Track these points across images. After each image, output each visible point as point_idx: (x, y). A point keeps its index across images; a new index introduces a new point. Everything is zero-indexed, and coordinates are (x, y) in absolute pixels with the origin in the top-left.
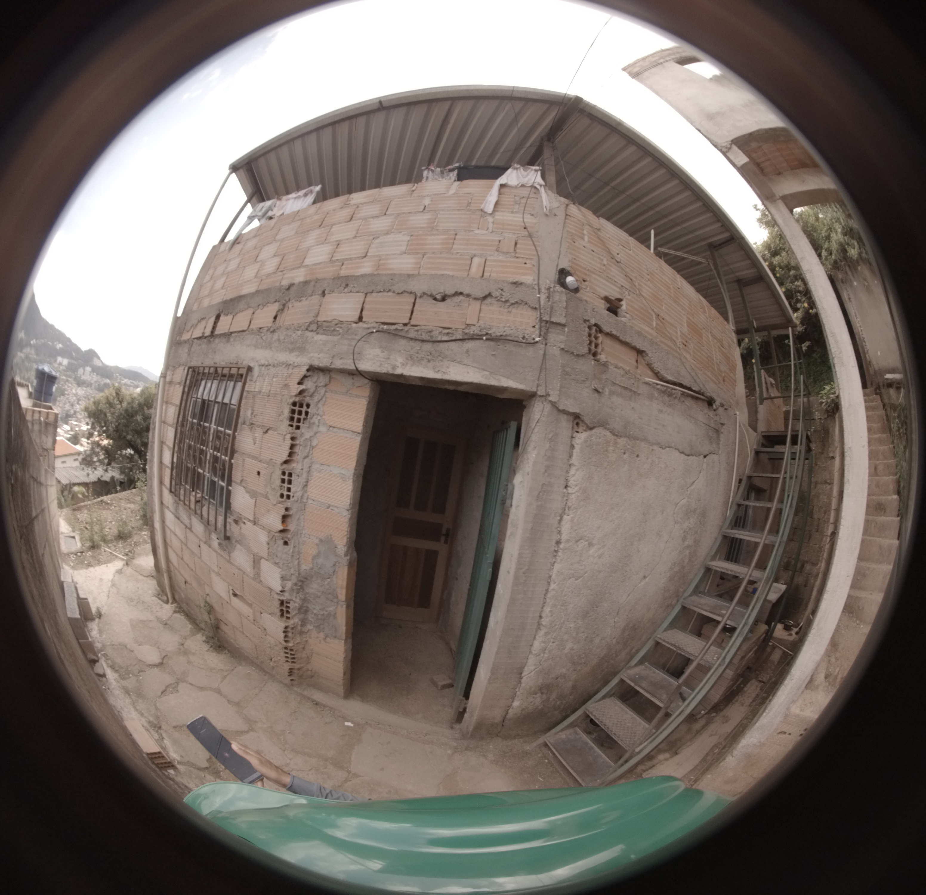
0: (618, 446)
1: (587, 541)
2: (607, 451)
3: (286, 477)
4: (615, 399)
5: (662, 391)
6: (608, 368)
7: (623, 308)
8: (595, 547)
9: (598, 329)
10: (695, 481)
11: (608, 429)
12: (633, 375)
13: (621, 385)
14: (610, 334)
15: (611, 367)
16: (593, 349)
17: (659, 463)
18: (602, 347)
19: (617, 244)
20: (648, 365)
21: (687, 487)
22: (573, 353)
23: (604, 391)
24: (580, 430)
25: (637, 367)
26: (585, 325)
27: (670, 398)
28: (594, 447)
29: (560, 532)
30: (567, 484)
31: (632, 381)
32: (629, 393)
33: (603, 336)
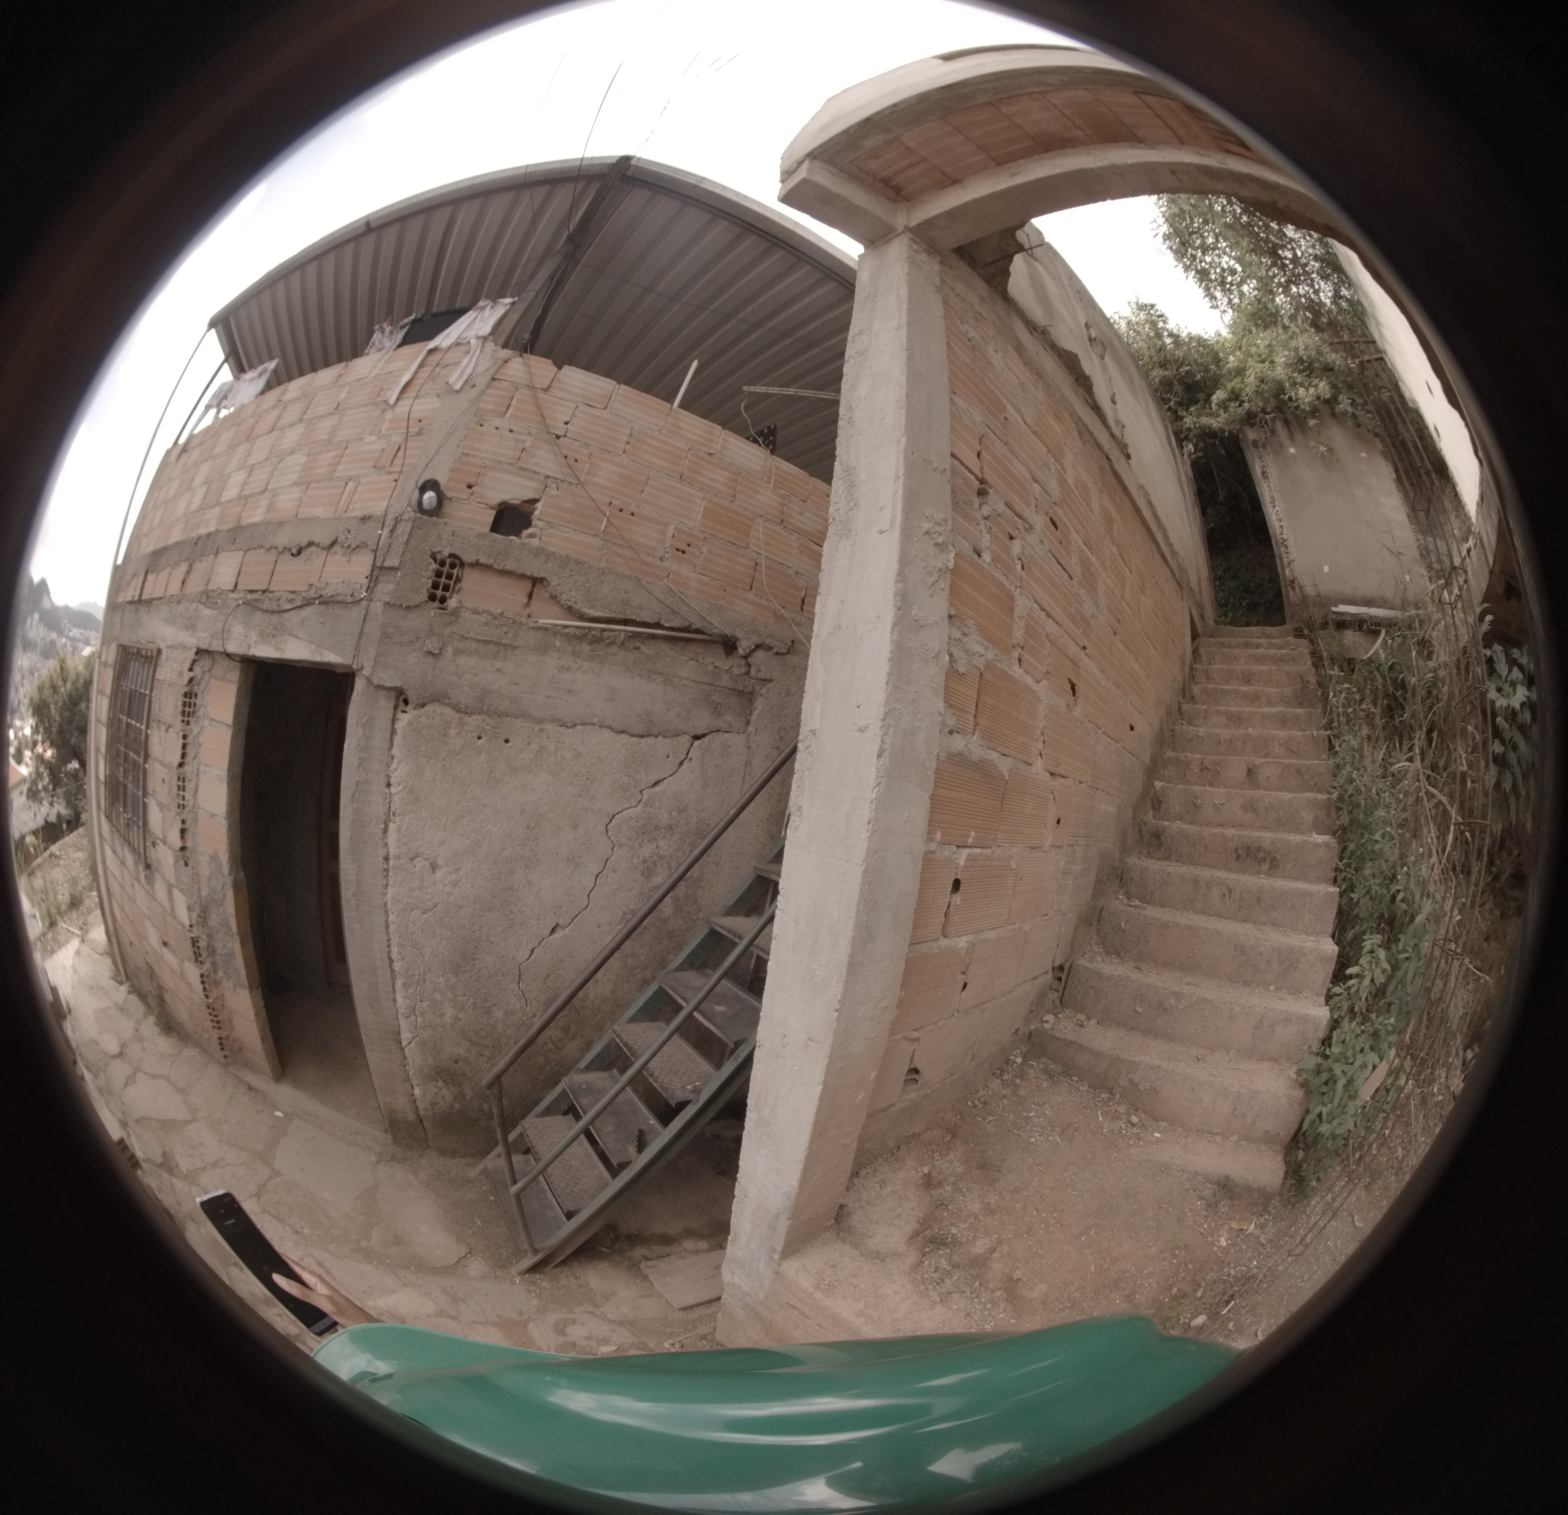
0: (467, 728)
1: (427, 860)
2: (445, 735)
3: (181, 784)
4: (463, 660)
5: (575, 637)
6: (458, 617)
7: (537, 513)
8: (443, 869)
9: (456, 561)
10: (664, 779)
11: (448, 705)
12: (510, 619)
13: (479, 638)
14: (476, 565)
15: (466, 615)
16: (439, 593)
17: (556, 751)
18: (457, 588)
19: (575, 405)
20: (554, 598)
21: (640, 789)
22: (401, 606)
23: (443, 652)
24: (409, 708)
25: (528, 605)
26: (432, 561)
27: (595, 646)
28: (424, 732)
29: (386, 844)
30: (389, 782)
31: (505, 629)
32: (493, 649)
33: (467, 570)
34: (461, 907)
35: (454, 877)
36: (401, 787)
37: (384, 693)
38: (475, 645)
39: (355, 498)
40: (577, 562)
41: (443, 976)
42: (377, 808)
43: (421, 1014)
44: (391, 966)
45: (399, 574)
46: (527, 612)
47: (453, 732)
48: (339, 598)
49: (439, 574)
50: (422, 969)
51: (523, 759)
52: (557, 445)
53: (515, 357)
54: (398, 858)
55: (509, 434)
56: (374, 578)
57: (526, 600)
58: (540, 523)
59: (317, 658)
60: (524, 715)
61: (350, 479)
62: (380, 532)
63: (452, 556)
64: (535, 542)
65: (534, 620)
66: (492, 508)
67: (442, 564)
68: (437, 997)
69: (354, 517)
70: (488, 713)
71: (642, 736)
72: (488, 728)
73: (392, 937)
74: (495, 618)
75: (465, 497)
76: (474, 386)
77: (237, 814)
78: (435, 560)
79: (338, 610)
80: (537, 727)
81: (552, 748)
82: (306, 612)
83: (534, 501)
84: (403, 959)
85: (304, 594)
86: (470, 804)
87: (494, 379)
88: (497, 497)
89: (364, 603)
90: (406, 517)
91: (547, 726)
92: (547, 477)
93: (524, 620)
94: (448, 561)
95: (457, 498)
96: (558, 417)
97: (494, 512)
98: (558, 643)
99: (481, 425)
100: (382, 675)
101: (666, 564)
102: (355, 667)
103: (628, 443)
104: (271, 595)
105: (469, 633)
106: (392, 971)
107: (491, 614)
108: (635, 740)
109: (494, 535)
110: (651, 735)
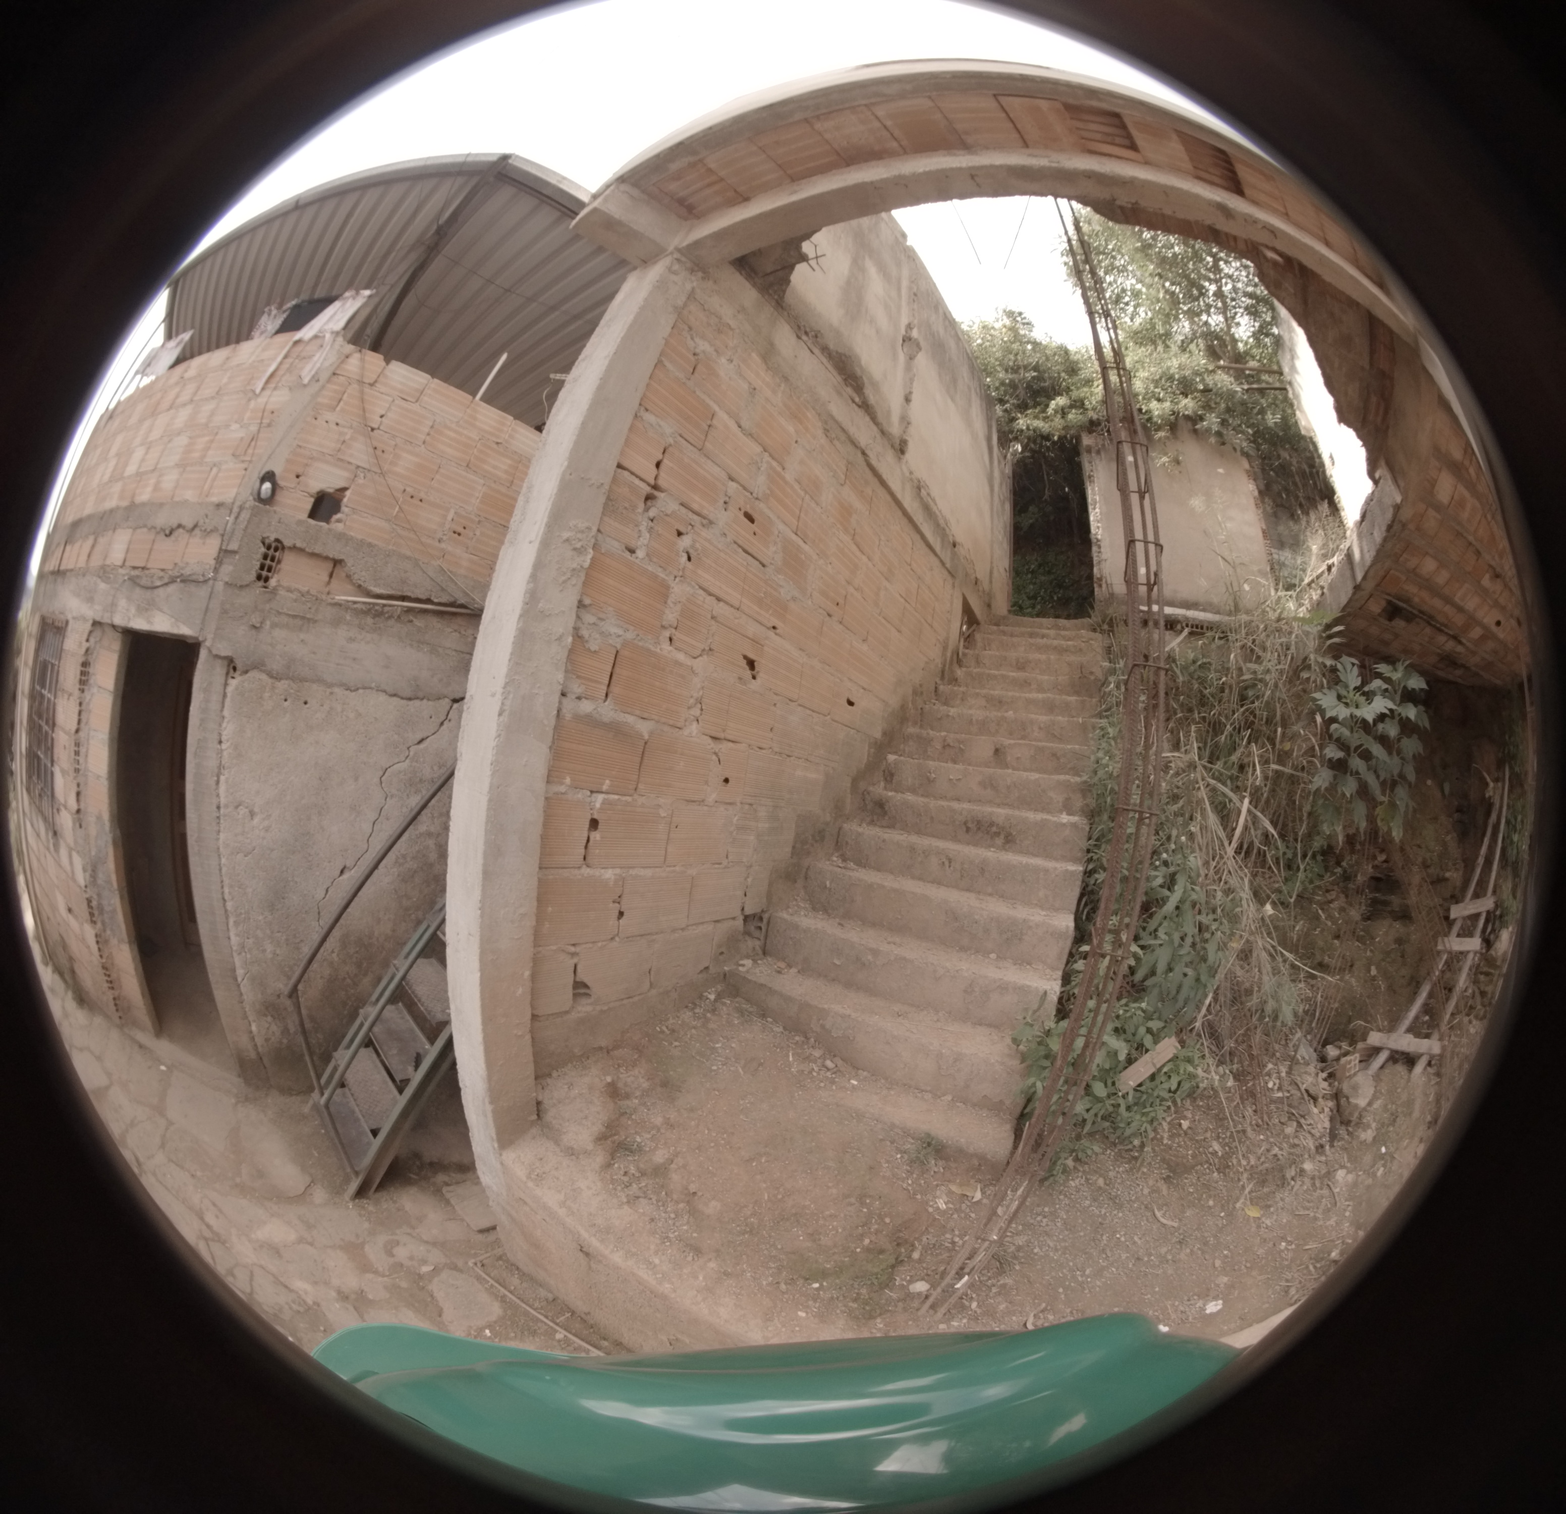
0: (277, 691)
1: (247, 808)
2: (261, 698)
4: (277, 633)
5: (363, 612)
6: (276, 595)
7: (345, 500)
8: (259, 816)
9: (280, 545)
10: (428, 737)
11: (264, 672)
12: (314, 596)
13: (290, 613)
14: (294, 548)
15: (282, 592)
16: (264, 573)
17: (342, 712)
18: (278, 568)
19: (390, 399)
20: (348, 577)
21: (407, 746)
22: (236, 585)
23: (263, 626)
24: (236, 675)
25: (329, 583)
26: (261, 545)
27: (377, 619)
28: (247, 695)
29: (218, 796)
30: (220, 739)
31: (309, 605)
32: (299, 622)
33: (286, 553)
34: (272, 850)
35: (266, 823)
36: (229, 744)
37: (220, 661)
38: (285, 619)
39: (215, 484)
40: (370, 545)
41: (262, 914)
42: (212, 763)
44: (224, 905)
45: (237, 557)
46: (326, 589)
47: (267, 695)
48: (194, 577)
49: (265, 557)
50: (246, 908)
51: (319, 719)
52: (370, 438)
53: (358, 352)
54: (226, 806)
55: (335, 427)
56: (219, 560)
57: (327, 579)
58: (347, 509)
59: (175, 631)
60: (320, 681)
61: (215, 465)
62: (228, 518)
63: (276, 540)
64: (340, 527)
65: (333, 597)
66: (312, 496)
67: (269, 547)
68: (259, 933)
69: (212, 503)
70: (293, 679)
71: (410, 699)
72: (291, 691)
73: (224, 880)
74: (303, 595)
75: (293, 486)
78: (264, 544)
79: (192, 587)
80: (329, 690)
81: (339, 709)
82: (171, 588)
83: (344, 489)
84: (233, 899)
85: (171, 573)
86: (278, 758)
88: (319, 486)
89: (211, 582)
90: (247, 505)
91: (336, 690)
92: (358, 467)
93: (324, 597)
94: (274, 545)
95: (288, 487)
96: (377, 410)
97: (312, 500)
98: (348, 618)
99: (315, 419)
100: (219, 646)
101: (443, 545)
102: (200, 638)
103: (428, 434)
104: (148, 572)
105: (283, 609)
106: (226, 911)
107: (300, 592)
108: (404, 702)
109: (311, 521)
110: (417, 698)
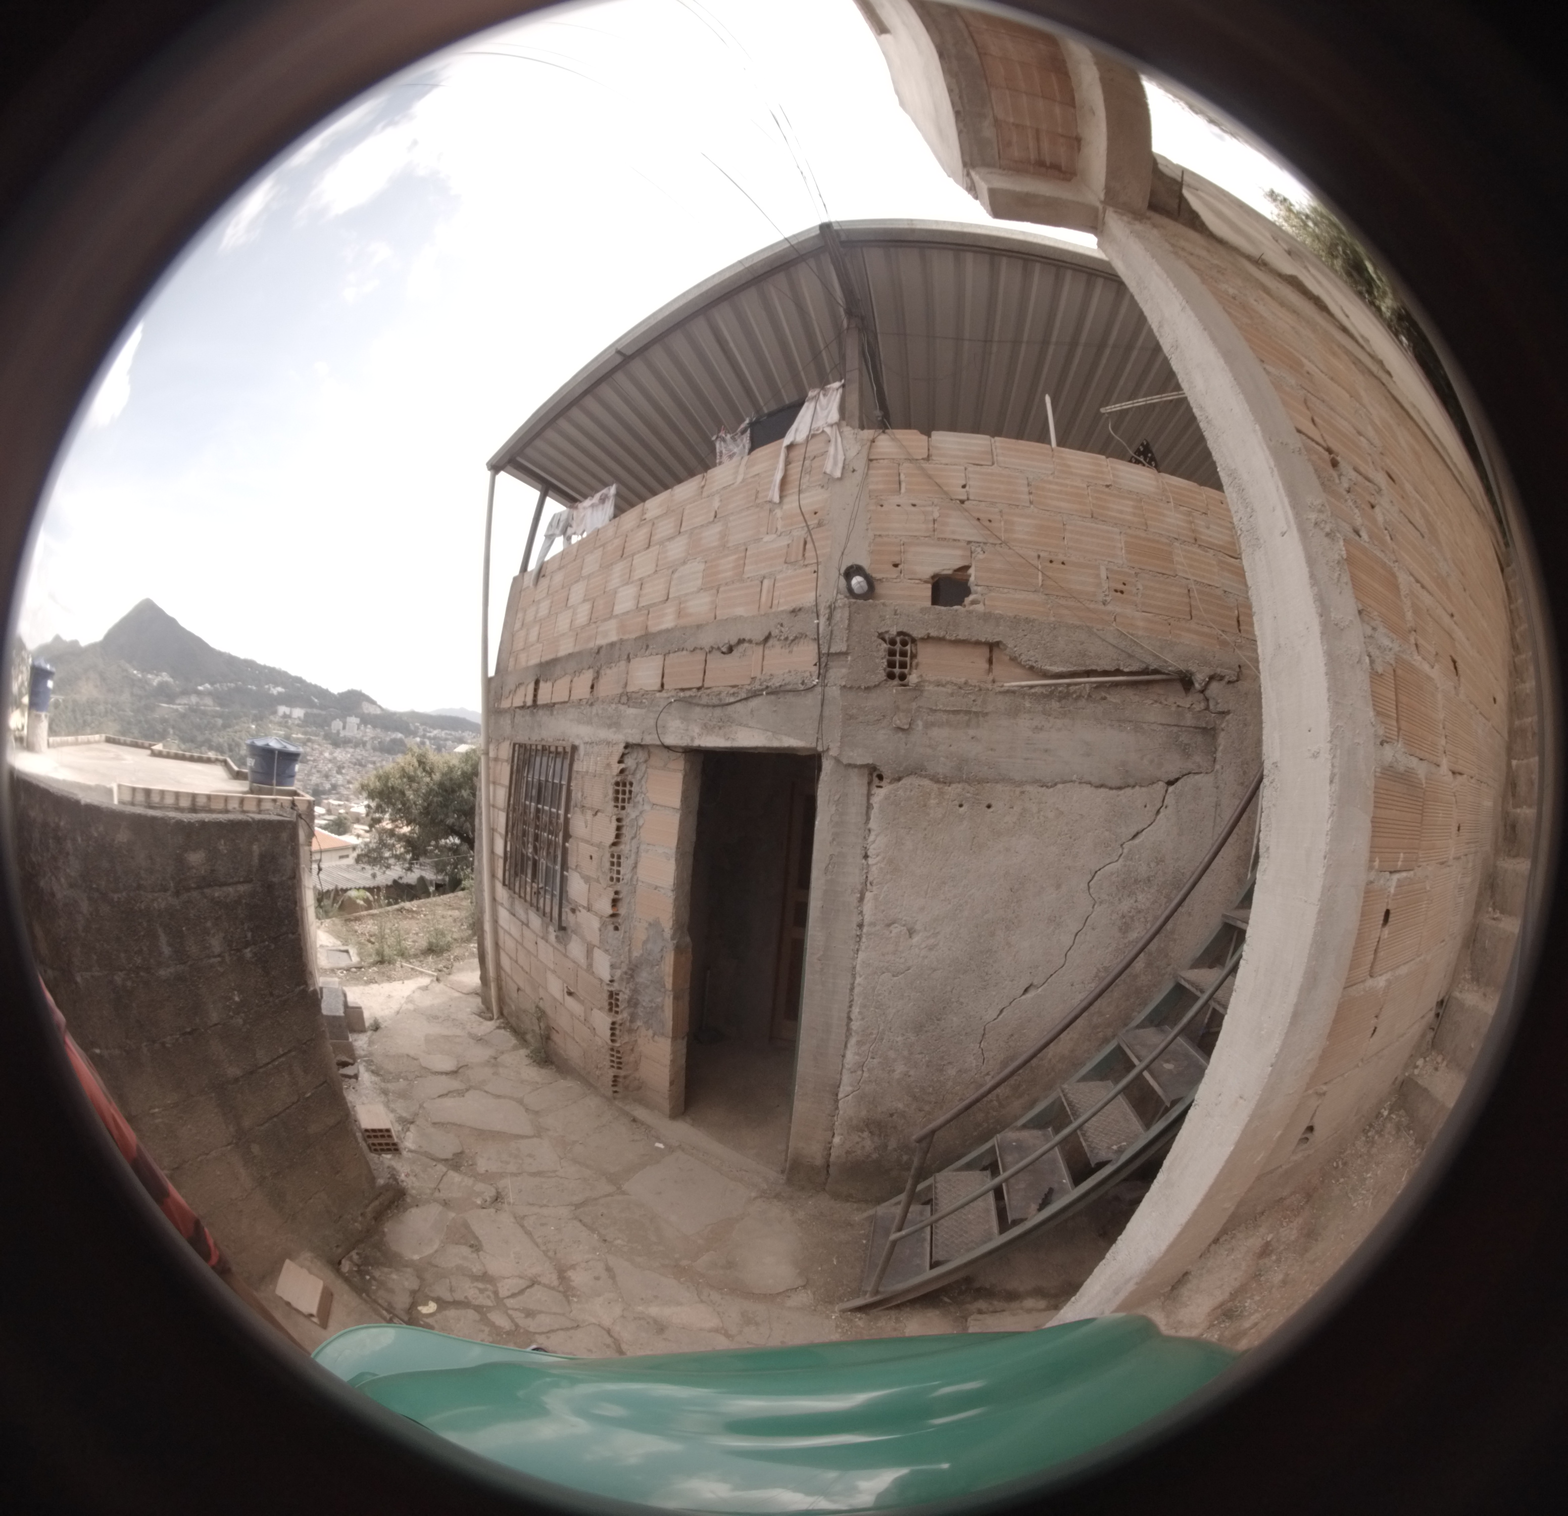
0: (947, 797)
1: (904, 925)
2: (925, 806)
3: (615, 860)
4: (933, 732)
5: (1044, 696)
6: (922, 691)
7: (972, 579)
8: (921, 934)
9: (907, 638)
10: (1143, 830)
11: (925, 777)
12: (975, 686)
13: (948, 709)
14: (928, 639)
15: (930, 688)
16: (897, 671)
17: (1039, 811)
18: (914, 663)
20: (1013, 659)
21: (1120, 842)
22: (859, 687)
23: (913, 727)
24: (884, 783)
25: (990, 670)
26: (880, 641)
27: (1064, 702)
28: (902, 804)
29: (861, 912)
30: (866, 853)
31: (971, 697)
32: (962, 717)
33: (920, 645)
34: (936, 970)
35: (932, 941)
36: (879, 858)
37: (856, 770)
38: (944, 717)
39: (776, 594)
40: (1027, 621)
41: (903, 1035)
43: (868, 1070)
44: (848, 1025)
45: (849, 658)
46: (990, 677)
47: (933, 802)
48: (788, 688)
49: (892, 653)
50: (881, 1028)
51: (1006, 823)
52: (966, 510)
53: (879, 435)
54: (873, 924)
55: (913, 509)
56: (823, 665)
57: (987, 666)
58: (979, 589)
59: (776, 744)
60: (1004, 780)
61: (764, 577)
62: (816, 621)
63: (900, 633)
64: (980, 608)
65: (1000, 684)
66: (926, 582)
67: (893, 642)
68: (892, 1054)
69: (782, 611)
70: (968, 781)
71: (1120, 788)
72: (969, 795)
73: (856, 998)
74: (960, 688)
75: (895, 576)
76: (854, 471)
77: (687, 887)
78: (884, 640)
79: (790, 698)
80: (1018, 790)
81: (1035, 809)
82: (754, 703)
83: (967, 568)
84: (863, 1019)
85: (749, 688)
86: (953, 870)
87: (871, 460)
88: (928, 571)
89: (818, 689)
90: (839, 603)
91: (1028, 788)
92: (969, 542)
93: (990, 686)
94: (898, 639)
95: (887, 579)
96: (954, 482)
97: (930, 586)
98: (1028, 705)
99: (882, 506)
100: (851, 754)
101: (1110, 607)
102: (820, 749)
103: (1030, 493)
104: (708, 691)
105: (937, 705)
106: (849, 1029)
107: (955, 684)
108: (1114, 792)
109: (937, 607)
110: (1128, 786)
